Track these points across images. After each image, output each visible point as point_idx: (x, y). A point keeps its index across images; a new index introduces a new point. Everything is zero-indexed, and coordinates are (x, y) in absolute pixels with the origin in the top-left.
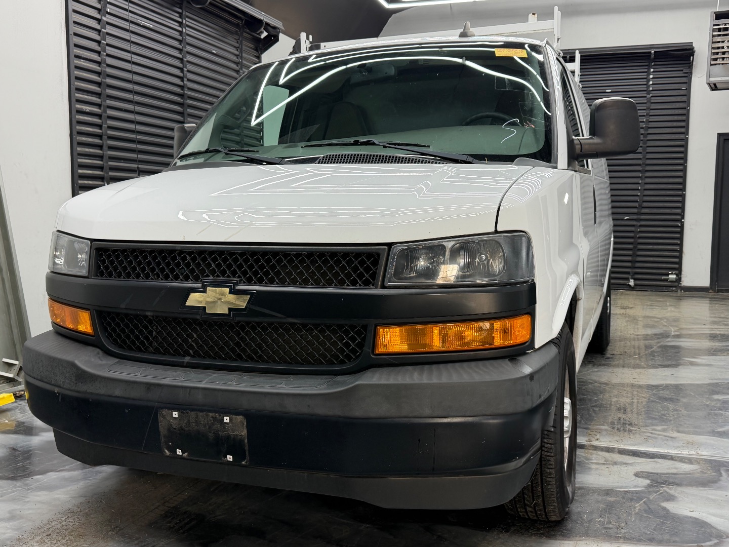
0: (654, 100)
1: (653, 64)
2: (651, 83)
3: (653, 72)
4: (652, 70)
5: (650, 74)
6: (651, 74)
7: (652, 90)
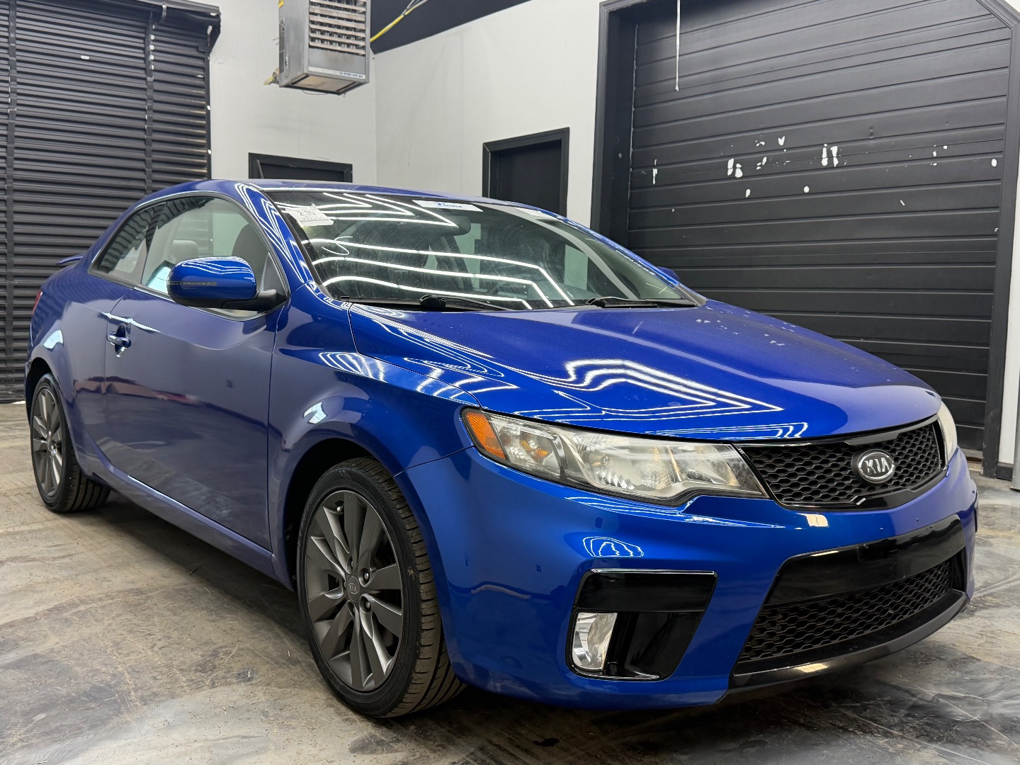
0: (157, 86)
1: (154, 27)
2: (152, 57)
3: (154, 41)
4: (153, 37)
5: (149, 44)
6: (151, 43)
7: (155, 70)
